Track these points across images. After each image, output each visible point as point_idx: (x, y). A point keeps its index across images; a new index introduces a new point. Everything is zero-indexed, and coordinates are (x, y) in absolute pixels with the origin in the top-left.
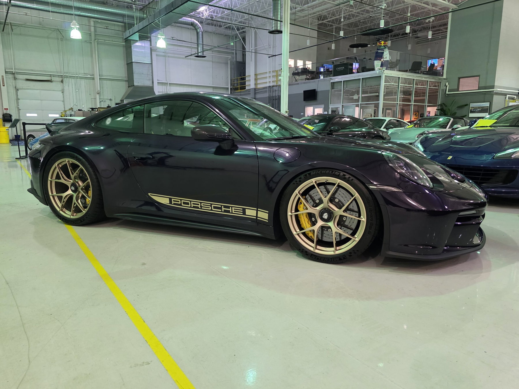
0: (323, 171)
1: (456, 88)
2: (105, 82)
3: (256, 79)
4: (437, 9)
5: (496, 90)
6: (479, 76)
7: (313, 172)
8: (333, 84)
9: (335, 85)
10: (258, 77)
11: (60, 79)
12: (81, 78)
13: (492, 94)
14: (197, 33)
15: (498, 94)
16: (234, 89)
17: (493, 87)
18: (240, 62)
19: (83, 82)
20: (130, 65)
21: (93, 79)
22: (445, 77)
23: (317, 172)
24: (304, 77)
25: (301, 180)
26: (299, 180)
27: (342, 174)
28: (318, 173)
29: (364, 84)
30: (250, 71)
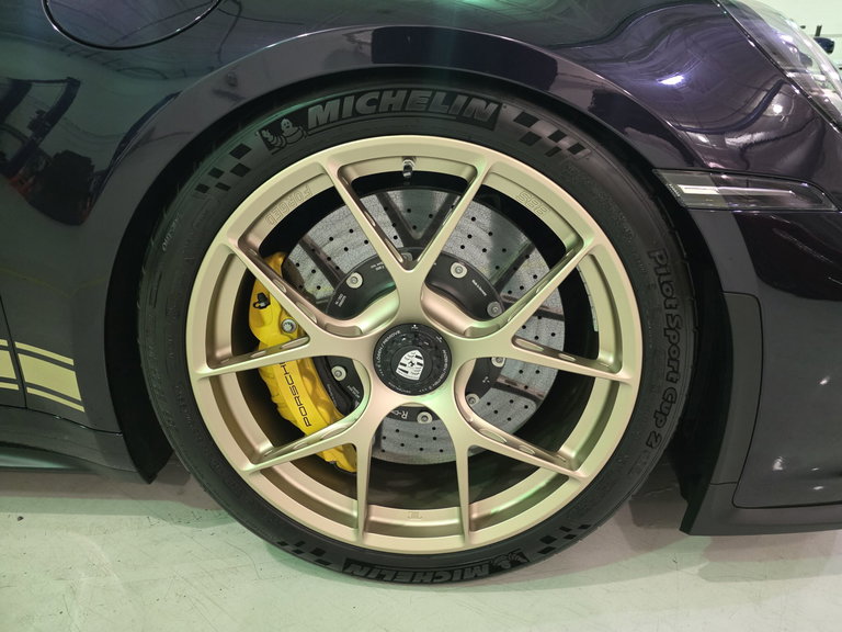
0: (387, 96)
7: (323, 103)
23: (349, 102)
25: (244, 160)
26: (234, 162)
27: (511, 111)
28: (355, 113)
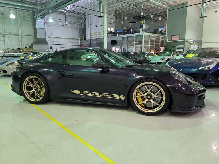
1: (171, 39)
2: (24, 36)
3: (91, 36)
4: (162, 9)
5: (186, 40)
6: (179, 35)
8: (123, 38)
9: (124, 38)
10: (92, 35)
11: (3, 35)
12: (13, 35)
13: (184, 42)
14: (66, 16)
15: (186, 42)
16: (81, 40)
17: (185, 39)
18: (83, 28)
19: (13, 36)
20: (35, 29)
21: (18, 35)
22: (166, 35)
24: (111, 35)
26: (138, 83)
29: (136, 38)
30: (88, 32)
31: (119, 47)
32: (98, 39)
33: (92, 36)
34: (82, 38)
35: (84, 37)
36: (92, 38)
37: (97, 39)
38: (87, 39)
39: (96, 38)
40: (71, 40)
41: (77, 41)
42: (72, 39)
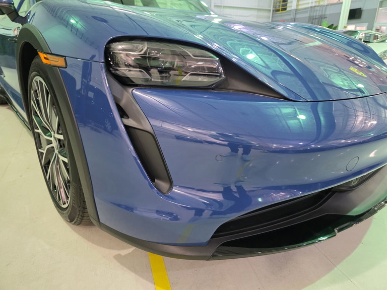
3: (298, 1)
8: (382, 2)
9: (384, 3)
16: (275, 11)
31: (367, 24)
32: (315, 6)
33: (300, 3)
34: (277, 7)
35: (283, 6)
36: (300, 7)
37: (311, 7)
38: (288, 9)
39: (310, 5)
40: (255, 13)
41: (265, 14)
42: (259, 10)
